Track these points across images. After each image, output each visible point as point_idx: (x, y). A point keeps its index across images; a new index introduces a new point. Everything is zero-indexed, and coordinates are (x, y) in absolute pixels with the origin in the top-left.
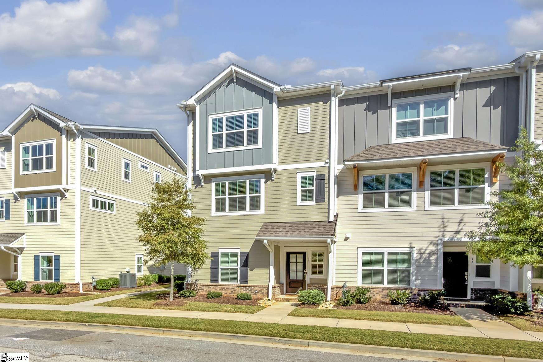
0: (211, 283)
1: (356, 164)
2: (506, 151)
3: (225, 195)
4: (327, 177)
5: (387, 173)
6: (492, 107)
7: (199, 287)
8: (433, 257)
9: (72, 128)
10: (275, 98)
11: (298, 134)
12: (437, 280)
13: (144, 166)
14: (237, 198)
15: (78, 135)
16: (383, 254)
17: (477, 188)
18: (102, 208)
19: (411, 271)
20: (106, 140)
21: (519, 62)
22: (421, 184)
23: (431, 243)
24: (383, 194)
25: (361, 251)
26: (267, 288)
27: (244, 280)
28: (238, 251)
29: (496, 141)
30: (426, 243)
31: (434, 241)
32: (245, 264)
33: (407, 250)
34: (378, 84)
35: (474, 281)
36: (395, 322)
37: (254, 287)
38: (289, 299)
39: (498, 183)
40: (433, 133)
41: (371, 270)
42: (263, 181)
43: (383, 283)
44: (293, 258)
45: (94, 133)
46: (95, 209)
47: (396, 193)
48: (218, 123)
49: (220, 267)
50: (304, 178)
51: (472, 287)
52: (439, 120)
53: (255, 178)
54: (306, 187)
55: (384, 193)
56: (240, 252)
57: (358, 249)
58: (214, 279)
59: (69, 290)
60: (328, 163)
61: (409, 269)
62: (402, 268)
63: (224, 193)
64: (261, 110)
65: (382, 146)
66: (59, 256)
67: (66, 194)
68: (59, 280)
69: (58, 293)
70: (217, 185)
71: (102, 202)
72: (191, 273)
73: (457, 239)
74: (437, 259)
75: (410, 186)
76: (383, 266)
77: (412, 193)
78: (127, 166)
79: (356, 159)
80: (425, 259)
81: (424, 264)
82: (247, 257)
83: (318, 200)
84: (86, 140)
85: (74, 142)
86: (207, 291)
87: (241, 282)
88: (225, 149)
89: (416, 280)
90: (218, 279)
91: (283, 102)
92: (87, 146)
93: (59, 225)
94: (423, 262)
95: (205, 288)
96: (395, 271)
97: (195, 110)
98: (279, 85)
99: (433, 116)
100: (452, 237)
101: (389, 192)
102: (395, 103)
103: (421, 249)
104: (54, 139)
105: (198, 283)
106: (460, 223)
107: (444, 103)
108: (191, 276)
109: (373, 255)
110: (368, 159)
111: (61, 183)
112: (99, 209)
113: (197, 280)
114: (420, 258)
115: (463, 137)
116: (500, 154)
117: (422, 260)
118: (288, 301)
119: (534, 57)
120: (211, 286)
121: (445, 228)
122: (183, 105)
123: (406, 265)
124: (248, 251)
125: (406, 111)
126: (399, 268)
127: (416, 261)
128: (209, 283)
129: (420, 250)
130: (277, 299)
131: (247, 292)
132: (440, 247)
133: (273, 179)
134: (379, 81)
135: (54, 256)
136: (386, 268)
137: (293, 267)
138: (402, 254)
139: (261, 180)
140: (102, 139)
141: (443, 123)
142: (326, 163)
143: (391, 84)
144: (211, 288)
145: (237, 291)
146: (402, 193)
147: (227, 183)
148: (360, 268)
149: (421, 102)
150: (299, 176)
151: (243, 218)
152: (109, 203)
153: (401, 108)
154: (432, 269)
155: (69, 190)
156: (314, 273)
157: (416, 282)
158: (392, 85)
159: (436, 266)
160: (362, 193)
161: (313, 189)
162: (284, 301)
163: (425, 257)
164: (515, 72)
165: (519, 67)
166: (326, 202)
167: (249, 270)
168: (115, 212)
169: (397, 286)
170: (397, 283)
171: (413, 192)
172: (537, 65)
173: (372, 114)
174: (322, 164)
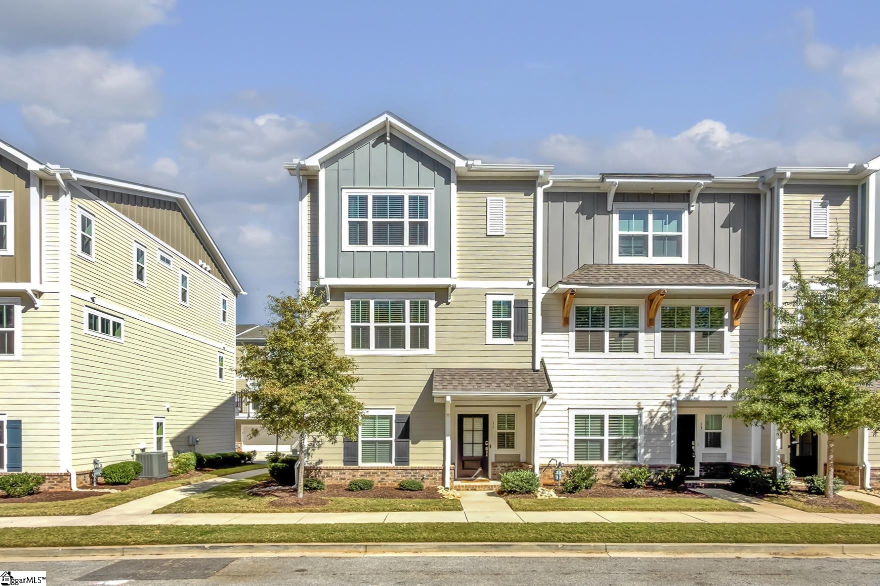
0: (344, 465)
1: (574, 288)
2: (755, 288)
3: (369, 322)
4: (530, 305)
5: (607, 303)
6: (731, 228)
7: (324, 473)
8: (666, 423)
9: (54, 175)
10: (453, 177)
11: (487, 236)
12: (670, 453)
13: (165, 258)
14: (388, 327)
15: (65, 190)
16: (601, 418)
17: (715, 333)
18: (103, 331)
19: (639, 441)
20: (108, 204)
21: (763, 177)
22: (650, 323)
23: (664, 404)
24: (602, 333)
25: (573, 413)
26: (441, 471)
27: (403, 458)
28: (393, 413)
29: (736, 272)
30: (657, 402)
31: (668, 401)
32: (405, 434)
33: (634, 413)
34: (598, 178)
35: (703, 454)
36: (665, 511)
37: (421, 470)
38: (476, 486)
39: (738, 328)
40: (664, 255)
41: (586, 441)
42: (432, 303)
43: (602, 458)
44: (467, 423)
45: (89, 189)
46: (92, 333)
47: (618, 333)
48: (358, 205)
49: (360, 439)
50: (496, 304)
51: (701, 461)
52: (671, 238)
53: (419, 297)
54: (499, 316)
55: (603, 331)
56: (396, 415)
57: (570, 410)
58: (349, 458)
59: (47, 487)
60: (532, 285)
61: (636, 438)
62: (628, 437)
63: (366, 319)
64: (433, 192)
65: (601, 265)
66: (20, 422)
67: (37, 300)
68: (19, 468)
69: (29, 494)
70: (355, 305)
71: (103, 319)
72: (308, 449)
73: (695, 398)
74: (670, 424)
75: (636, 324)
76: (603, 435)
77: (639, 333)
78: (140, 254)
79: (574, 282)
80: (656, 425)
81: (655, 431)
82: (407, 424)
83: (518, 338)
84: (76, 200)
85: (55, 203)
86: (338, 479)
87: (398, 462)
88: (370, 247)
89: (645, 453)
90: (358, 459)
91: (468, 184)
92: (79, 213)
93: (18, 361)
94: (654, 429)
95: (335, 474)
96: (620, 441)
97: (318, 176)
98: (464, 158)
99: (662, 231)
100: (688, 395)
101: (610, 331)
102: (617, 208)
103: (652, 411)
104: (11, 192)
105: (321, 465)
106: (697, 377)
107: (676, 216)
108: (309, 454)
109: (590, 419)
110: (590, 282)
111: (28, 280)
112: (99, 334)
113: (320, 461)
114: (651, 423)
115: (699, 264)
116: (748, 290)
117: (652, 427)
118: (475, 490)
119: (785, 173)
120: (345, 471)
121: (680, 384)
122: (296, 166)
123: (632, 432)
124: (409, 413)
125: (630, 221)
126: (624, 438)
127: (645, 427)
128: (341, 465)
129: (650, 412)
130: (457, 488)
131: (410, 477)
132: (674, 409)
133: (449, 301)
134: (599, 173)
135: (8, 421)
136: (606, 438)
137: (467, 437)
138: (627, 417)
139: (430, 301)
140: (102, 202)
141: (675, 242)
142: (529, 283)
143: (617, 181)
144: (346, 473)
145: (391, 477)
146: (627, 333)
147: (372, 303)
148: (572, 438)
149: (649, 211)
150: (490, 299)
151: (399, 359)
152: (114, 323)
153: (625, 216)
154: (665, 438)
155: (43, 293)
156: (501, 445)
157: (645, 456)
158: (619, 182)
159: (669, 435)
160: (574, 330)
161: (511, 321)
162: (468, 490)
163: (656, 422)
164: (758, 188)
165: (764, 183)
166: (530, 341)
167: (410, 443)
168: (122, 340)
169: (621, 462)
170: (620, 459)
171: (641, 332)
172: (785, 184)
173: (587, 219)
174: (523, 284)
